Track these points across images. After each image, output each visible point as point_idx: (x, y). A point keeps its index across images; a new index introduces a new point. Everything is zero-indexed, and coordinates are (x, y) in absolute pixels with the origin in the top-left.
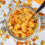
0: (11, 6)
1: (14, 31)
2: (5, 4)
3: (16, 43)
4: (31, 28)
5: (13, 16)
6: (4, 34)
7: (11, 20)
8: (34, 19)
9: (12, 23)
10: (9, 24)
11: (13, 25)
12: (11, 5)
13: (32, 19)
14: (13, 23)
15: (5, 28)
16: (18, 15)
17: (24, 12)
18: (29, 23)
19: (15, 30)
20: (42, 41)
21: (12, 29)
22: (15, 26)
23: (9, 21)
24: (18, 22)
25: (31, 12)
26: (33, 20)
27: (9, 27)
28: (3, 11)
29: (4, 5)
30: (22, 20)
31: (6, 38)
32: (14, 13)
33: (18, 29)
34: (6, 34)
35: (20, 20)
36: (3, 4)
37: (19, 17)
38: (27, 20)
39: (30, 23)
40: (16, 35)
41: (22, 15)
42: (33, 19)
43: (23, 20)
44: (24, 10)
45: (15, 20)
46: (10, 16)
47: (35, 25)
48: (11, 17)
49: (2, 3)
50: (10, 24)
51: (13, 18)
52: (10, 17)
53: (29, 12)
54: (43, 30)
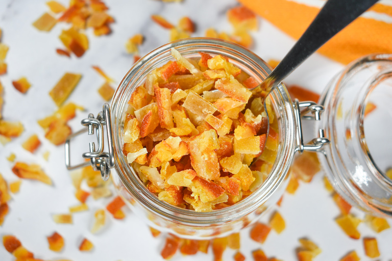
0: (141, 48)
1: (151, 172)
2: (109, 32)
3: (163, 246)
4: (244, 162)
5: (150, 92)
6: (98, 195)
7: (137, 113)
8: (264, 114)
9: (141, 127)
10: (127, 133)
11: (148, 143)
12: (143, 40)
13: (249, 115)
14: (146, 128)
15: (104, 155)
16: (179, 90)
17: (212, 75)
18: (232, 133)
19: (159, 169)
20: (304, 240)
21: (142, 161)
22: (157, 147)
23: (127, 119)
24: (175, 126)
25: (249, 76)
26: (258, 120)
27: (126, 153)
28: (97, 69)
29: (104, 39)
30: (199, 118)
31: (109, 215)
32: (154, 76)
33: (173, 162)
34: (111, 195)
35: (188, 115)
36: (100, 35)
37: (180, 103)
38: (225, 118)
39: (241, 132)
40: (161, 197)
41: (198, 88)
42: (256, 114)
43: (205, 115)
44: (211, 63)
45: (158, 115)
46: (137, 91)
47: (263, 149)
48: (138, 99)
49: (97, 29)
50: (130, 135)
51: (152, 106)
52: (131, 101)
53: (236, 77)
54: (310, 181)
